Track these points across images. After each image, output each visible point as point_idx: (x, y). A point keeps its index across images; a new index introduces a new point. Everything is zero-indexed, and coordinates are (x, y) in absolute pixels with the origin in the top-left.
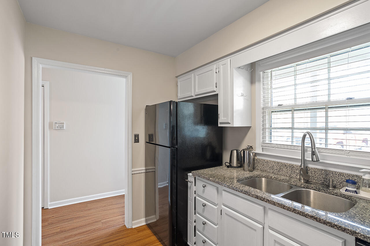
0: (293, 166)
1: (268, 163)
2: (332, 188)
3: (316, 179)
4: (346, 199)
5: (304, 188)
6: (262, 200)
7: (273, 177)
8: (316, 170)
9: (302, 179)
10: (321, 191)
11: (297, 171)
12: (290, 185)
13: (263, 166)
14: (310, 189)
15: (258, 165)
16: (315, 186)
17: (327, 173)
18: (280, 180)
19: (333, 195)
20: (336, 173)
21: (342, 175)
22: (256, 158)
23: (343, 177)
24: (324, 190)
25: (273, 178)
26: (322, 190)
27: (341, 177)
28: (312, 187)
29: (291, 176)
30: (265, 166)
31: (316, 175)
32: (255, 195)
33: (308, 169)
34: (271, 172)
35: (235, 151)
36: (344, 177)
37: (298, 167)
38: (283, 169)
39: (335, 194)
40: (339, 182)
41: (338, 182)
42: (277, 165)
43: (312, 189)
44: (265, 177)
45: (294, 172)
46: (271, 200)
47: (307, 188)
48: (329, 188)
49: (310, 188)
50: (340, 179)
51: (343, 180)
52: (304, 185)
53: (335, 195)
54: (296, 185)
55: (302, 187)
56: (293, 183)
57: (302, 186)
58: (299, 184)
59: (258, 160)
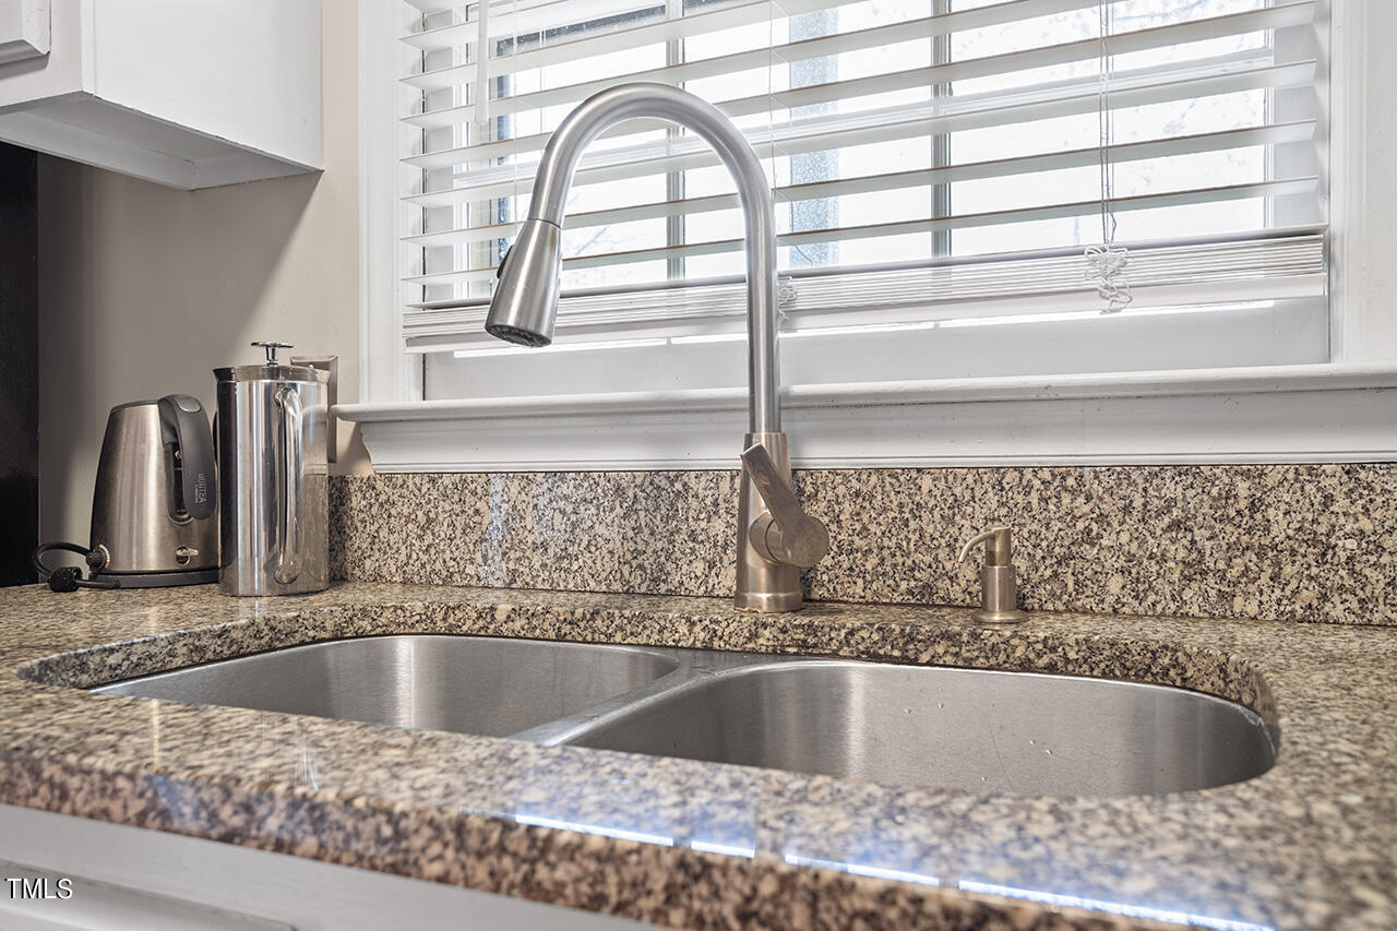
0: (678, 486)
1: (469, 499)
2: (1004, 609)
3: (873, 561)
4: (1139, 678)
5: (779, 654)
6: (228, 838)
7: (503, 610)
8: (874, 479)
9: (757, 582)
10: (925, 658)
11: (718, 526)
12: (656, 653)
13: (428, 539)
14: (835, 655)
15: (384, 533)
16: (872, 620)
17: (958, 491)
18: (566, 629)
19: (1026, 666)
20: (1028, 475)
21: (1071, 482)
22: (365, 470)
23: (1081, 500)
24: (947, 636)
25: (500, 616)
26: (931, 641)
27: (1066, 499)
28: (851, 633)
29: (663, 588)
30: (443, 530)
31: (873, 528)
32: (131, 777)
33: (809, 489)
34: (492, 581)
35: (153, 412)
36: (1088, 498)
37: (725, 487)
38: (599, 529)
39: (1039, 656)
40: (1050, 550)
41: (1039, 554)
42: (542, 502)
43: (845, 651)
44: (422, 626)
45: (693, 536)
46: (348, 802)
47: (806, 651)
48: (985, 618)
49: (834, 645)
50: (1056, 525)
51: (1080, 525)
52: (784, 631)
53: (1045, 660)
54: (708, 649)
55: (756, 655)
56: (683, 628)
57: (765, 639)
58: (734, 628)
59: (379, 485)
